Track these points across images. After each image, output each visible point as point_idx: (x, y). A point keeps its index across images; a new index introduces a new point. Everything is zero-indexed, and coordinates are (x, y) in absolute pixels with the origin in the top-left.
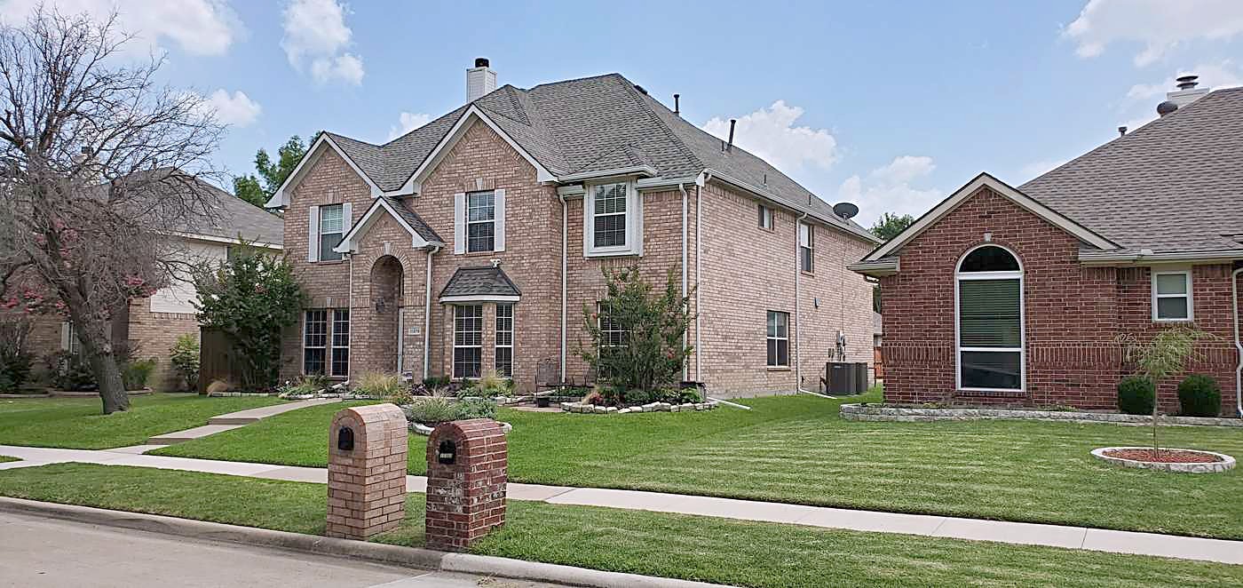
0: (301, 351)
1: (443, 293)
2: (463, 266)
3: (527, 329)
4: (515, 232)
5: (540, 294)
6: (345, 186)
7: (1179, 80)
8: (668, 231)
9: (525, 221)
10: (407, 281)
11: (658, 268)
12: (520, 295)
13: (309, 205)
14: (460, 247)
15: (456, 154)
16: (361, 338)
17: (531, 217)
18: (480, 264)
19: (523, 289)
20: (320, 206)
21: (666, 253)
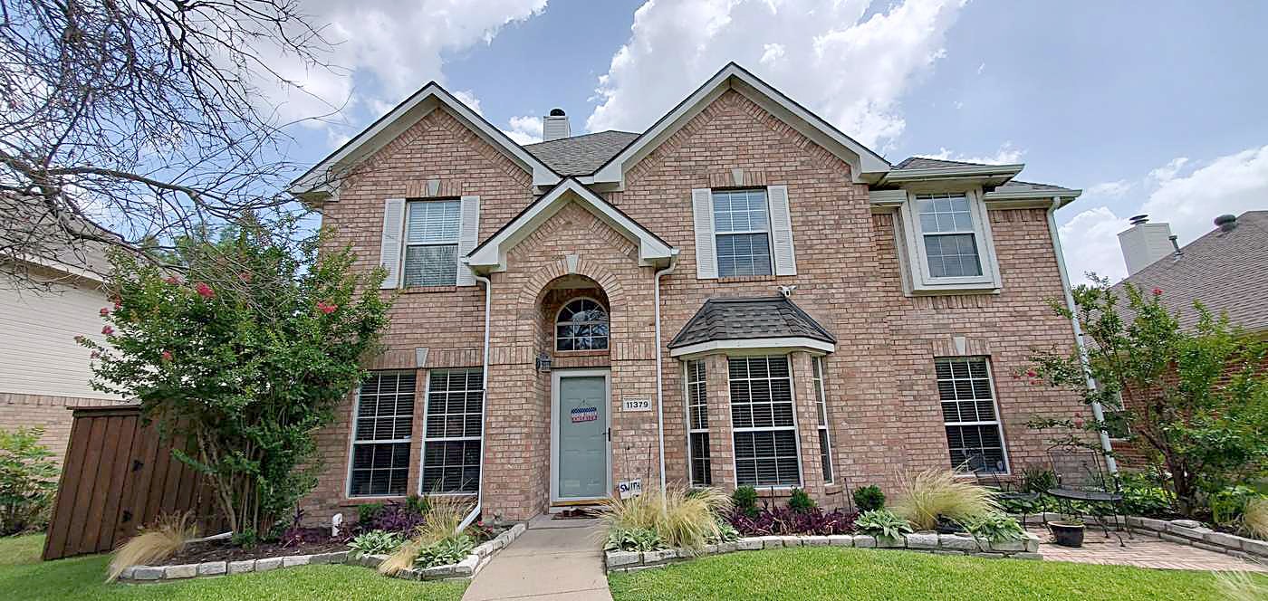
0: (346, 450)
1: (680, 340)
2: (715, 297)
3: (856, 398)
4: (811, 247)
5: (872, 342)
6: (464, 171)
7: (1133, 219)
8: (1032, 260)
9: (828, 232)
10: (615, 317)
11: (1027, 309)
12: (834, 343)
13: (382, 197)
14: (707, 267)
15: (690, 135)
16: (511, 419)
17: (838, 225)
18: (749, 295)
19: (838, 333)
20: (408, 200)
21: (1034, 289)
